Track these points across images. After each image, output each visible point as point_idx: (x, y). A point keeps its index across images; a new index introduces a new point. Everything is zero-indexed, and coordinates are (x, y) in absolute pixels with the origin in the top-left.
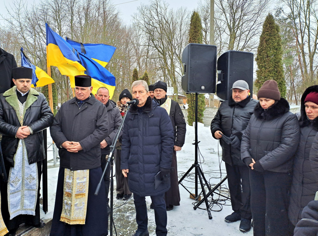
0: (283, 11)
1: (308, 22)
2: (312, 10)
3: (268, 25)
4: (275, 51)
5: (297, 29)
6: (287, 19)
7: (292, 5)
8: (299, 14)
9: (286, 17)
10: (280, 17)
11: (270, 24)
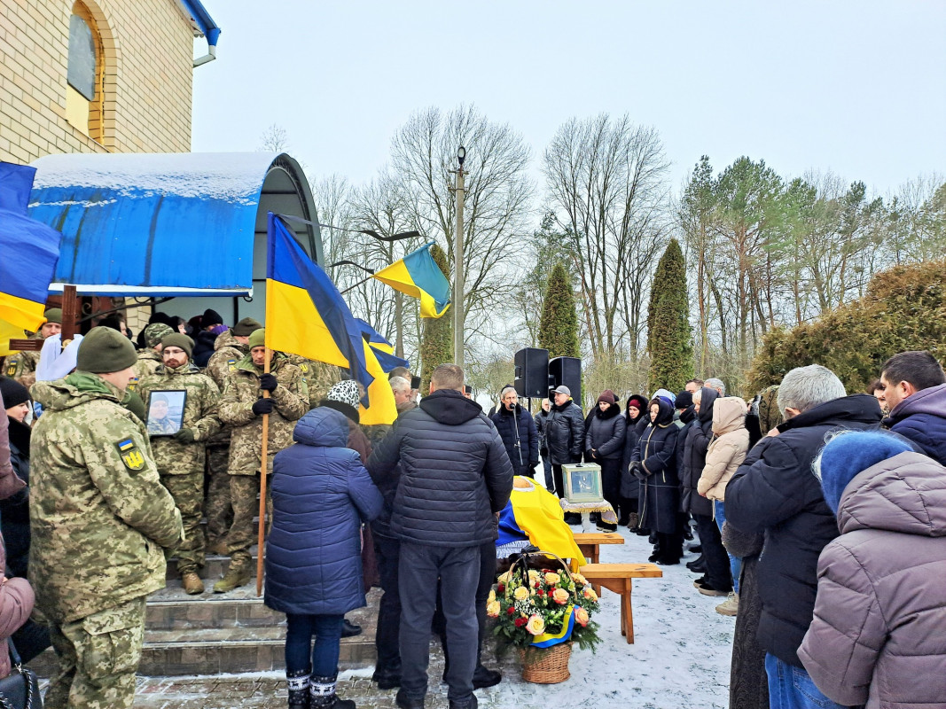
0: (556, 219)
1: (601, 245)
2: (609, 222)
3: (557, 283)
4: (568, 326)
5: (581, 258)
6: (564, 236)
7: (572, 208)
8: (587, 229)
9: (562, 231)
10: (551, 231)
11: (560, 281)
